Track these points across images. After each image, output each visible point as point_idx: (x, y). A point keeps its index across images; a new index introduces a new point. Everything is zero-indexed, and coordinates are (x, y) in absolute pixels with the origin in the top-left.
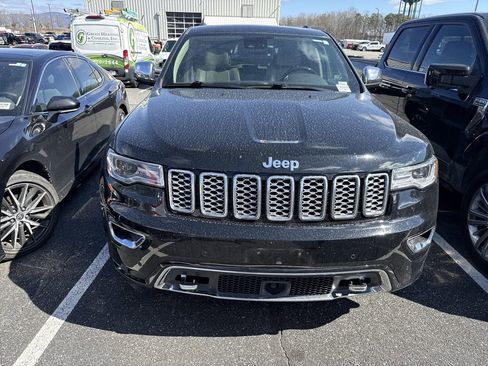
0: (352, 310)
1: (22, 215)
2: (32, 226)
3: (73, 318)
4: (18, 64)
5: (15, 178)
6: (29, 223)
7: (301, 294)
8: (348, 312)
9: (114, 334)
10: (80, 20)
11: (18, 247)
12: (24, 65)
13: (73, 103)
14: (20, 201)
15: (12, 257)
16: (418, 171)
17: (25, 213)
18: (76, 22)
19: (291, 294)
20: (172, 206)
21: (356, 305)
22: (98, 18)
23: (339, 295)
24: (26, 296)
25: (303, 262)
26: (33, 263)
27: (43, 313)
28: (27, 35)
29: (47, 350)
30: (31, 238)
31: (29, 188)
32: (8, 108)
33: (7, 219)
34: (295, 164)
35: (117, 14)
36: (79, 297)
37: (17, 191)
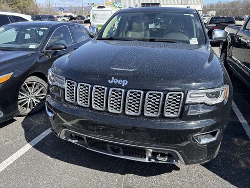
0: (173, 171)
1: (32, 97)
2: (36, 102)
3: (36, 147)
4: (44, 28)
5: (29, 80)
6: (35, 100)
7: (130, 156)
8: (171, 172)
9: (49, 157)
10: (95, 8)
11: (28, 110)
12: (47, 29)
13: (63, 47)
14: (31, 90)
15: (26, 114)
16: (212, 93)
17: (33, 96)
18: (93, 9)
19: (124, 155)
20: (66, 98)
21: (178, 169)
22: (103, 7)
23: (153, 160)
24: (24, 132)
25: (125, 137)
26: (33, 119)
27: (26, 141)
28: (79, 16)
29: (19, 158)
30: (35, 107)
31: (36, 85)
32: (34, 48)
33: (25, 97)
34: (125, 82)
35: (112, 5)
36: (44, 137)
37: (30, 85)
